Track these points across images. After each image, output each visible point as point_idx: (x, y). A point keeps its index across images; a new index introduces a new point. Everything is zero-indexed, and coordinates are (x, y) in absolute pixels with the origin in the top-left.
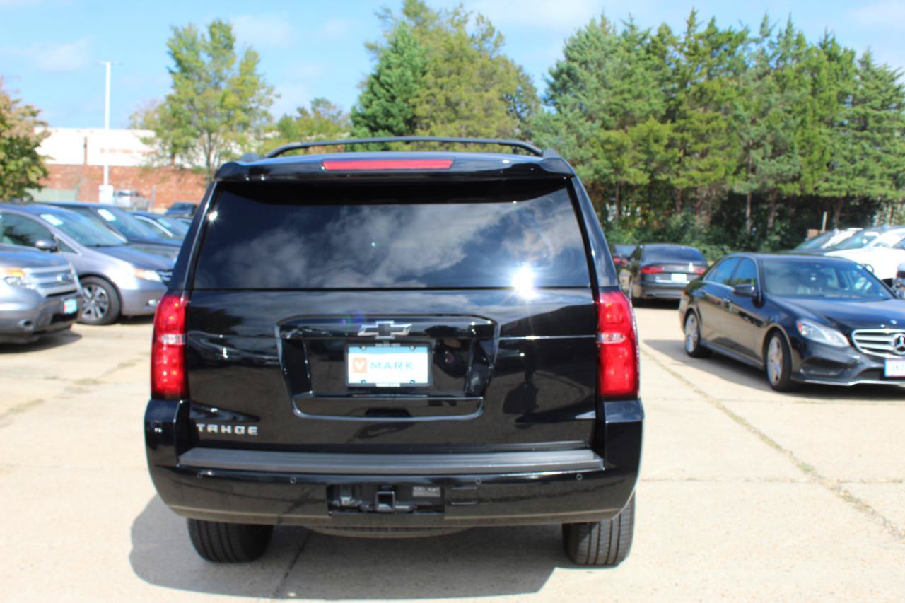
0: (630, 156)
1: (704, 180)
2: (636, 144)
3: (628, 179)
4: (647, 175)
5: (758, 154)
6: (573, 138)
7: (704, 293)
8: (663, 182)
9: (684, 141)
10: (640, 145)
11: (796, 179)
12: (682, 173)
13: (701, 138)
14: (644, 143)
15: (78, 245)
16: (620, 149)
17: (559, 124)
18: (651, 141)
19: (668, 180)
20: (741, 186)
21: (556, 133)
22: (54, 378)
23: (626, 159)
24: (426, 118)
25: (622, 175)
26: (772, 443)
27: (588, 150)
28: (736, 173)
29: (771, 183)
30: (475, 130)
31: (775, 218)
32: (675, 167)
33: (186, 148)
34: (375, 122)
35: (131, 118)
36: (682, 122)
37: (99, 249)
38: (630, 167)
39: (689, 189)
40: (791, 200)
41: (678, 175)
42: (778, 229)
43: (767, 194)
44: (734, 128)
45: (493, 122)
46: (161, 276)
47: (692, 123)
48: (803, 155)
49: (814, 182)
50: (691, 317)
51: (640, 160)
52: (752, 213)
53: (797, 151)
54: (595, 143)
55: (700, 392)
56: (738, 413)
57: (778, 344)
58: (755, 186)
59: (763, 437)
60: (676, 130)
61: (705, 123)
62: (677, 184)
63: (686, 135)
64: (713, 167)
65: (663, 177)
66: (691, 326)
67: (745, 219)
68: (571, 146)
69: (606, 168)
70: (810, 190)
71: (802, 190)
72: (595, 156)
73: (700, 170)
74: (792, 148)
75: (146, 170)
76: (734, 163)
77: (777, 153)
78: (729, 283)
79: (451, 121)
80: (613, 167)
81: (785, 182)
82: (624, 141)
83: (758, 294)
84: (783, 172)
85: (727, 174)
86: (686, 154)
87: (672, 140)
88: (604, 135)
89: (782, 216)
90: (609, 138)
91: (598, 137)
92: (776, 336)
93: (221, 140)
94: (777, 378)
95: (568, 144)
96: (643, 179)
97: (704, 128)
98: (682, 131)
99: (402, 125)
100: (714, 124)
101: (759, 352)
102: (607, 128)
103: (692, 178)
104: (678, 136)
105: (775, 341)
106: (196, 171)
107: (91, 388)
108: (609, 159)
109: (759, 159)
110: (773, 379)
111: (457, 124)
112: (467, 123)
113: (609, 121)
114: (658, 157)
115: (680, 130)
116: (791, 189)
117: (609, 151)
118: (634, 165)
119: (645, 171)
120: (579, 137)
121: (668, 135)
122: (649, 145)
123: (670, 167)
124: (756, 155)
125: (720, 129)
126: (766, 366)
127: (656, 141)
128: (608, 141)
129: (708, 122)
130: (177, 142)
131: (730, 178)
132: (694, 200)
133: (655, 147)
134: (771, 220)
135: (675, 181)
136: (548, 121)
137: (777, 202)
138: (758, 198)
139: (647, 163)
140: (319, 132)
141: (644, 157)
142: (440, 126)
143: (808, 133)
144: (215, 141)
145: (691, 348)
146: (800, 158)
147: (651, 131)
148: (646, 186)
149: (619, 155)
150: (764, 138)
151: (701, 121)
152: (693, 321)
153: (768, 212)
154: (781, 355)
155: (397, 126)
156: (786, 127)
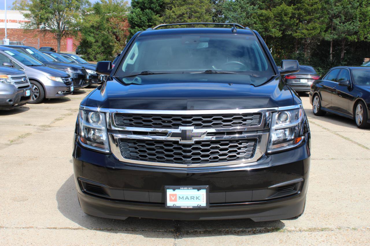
0: (273, 22)
1: (309, 34)
2: (275, 17)
3: (271, 34)
4: (281, 32)
5: (337, 20)
6: (244, 14)
7: (323, 86)
8: (289, 35)
9: (300, 14)
10: (277, 17)
11: (356, 33)
12: (298, 31)
13: (309, 13)
14: (279, 16)
15: (24, 65)
16: (268, 19)
17: (237, 7)
18: (283, 15)
19: (291, 34)
20: (328, 37)
21: (235, 11)
22: (29, 125)
23: (270, 24)
24: (169, 4)
25: (269, 32)
26: (364, 147)
27: (252, 20)
28: (325, 31)
29: (343, 35)
30: (195, 10)
31: (345, 53)
32: (295, 28)
33: (47, 19)
34: (144, 6)
35: (13, 4)
36: (299, 5)
37: (33, 67)
38: (272, 28)
39: (301, 39)
40: (352, 44)
41: (296, 32)
42: (346, 58)
43: (341, 41)
44: (325, 8)
45: (203, 6)
46: (63, 80)
47: (304, 6)
48: (360, 21)
49: (365, 34)
50: (316, 97)
51: (278, 25)
52: (333, 51)
53: (358, 19)
54: (255, 16)
55: (325, 129)
56: (345, 136)
57: (361, 107)
58: (336, 37)
59: (359, 145)
60: (295, 9)
61: (310, 6)
62: (296, 36)
63: (302, 12)
64: (314, 28)
65: (289, 33)
66: (316, 102)
67: (330, 54)
68: (243, 18)
69: (260, 28)
70: (362, 39)
71: (358, 39)
72: (255, 23)
73: (308, 30)
74: (356, 18)
75: (26, 31)
76: (324, 26)
77: (347, 20)
78: (336, 81)
79: (182, 5)
80: (264, 28)
81: (350, 35)
82: (269, 15)
83: (350, 84)
84: (350, 30)
85: (321, 31)
86: (300, 21)
87: (293, 14)
88: (259, 12)
89: (348, 52)
90: (262, 13)
91: (256, 13)
92: (360, 103)
93: (65, 15)
94: (360, 122)
95: (241, 17)
96: (279, 34)
97: (310, 8)
98: (298, 10)
99: (158, 8)
100: (315, 6)
101: (351, 111)
102: (261, 9)
103: (303, 33)
104: (297, 12)
105: (359, 106)
106: (53, 31)
107: (49, 128)
108: (262, 24)
109: (338, 23)
110: (358, 123)
111: (185, 7)
112: (190, 6)
113: (262, 5)
114: (286, 23)
115: (298, 9)
116: (353, 38)
117: (262, 20)
118: (274, 27)
119: (280, 30)
120: (247, 13)
121: (292, 12)
122: (282, 17)
123: (292, 28)
124: (336, 21)
125: (318, 9)
126: (355, 118)
127: (286, 15)
128: (261, 15)
129: (312, 5)
130: (42, 17)
131: (323, 33)
132: (304, 45)
133: (285, 18)
134: (343, 55)
135: (295, 35)
136: (231, 5)
137: (346, 45)
138: (336, 43)
139: (281, 26)
140: (114, 11)
141: (279, 23)
142: (177, 8)
143: (364, 10)
144: (62, 16)
145: (316, 112)
146: (359, 23)
147: (283, 10)
148: (280, 38)
149: (267, 23)
150: (340, 12)
151: (308, 5)
152: (317, 99)
153: (341, 51)
154: (362, 111)
155: (155, 8)
156: (352, 7)
